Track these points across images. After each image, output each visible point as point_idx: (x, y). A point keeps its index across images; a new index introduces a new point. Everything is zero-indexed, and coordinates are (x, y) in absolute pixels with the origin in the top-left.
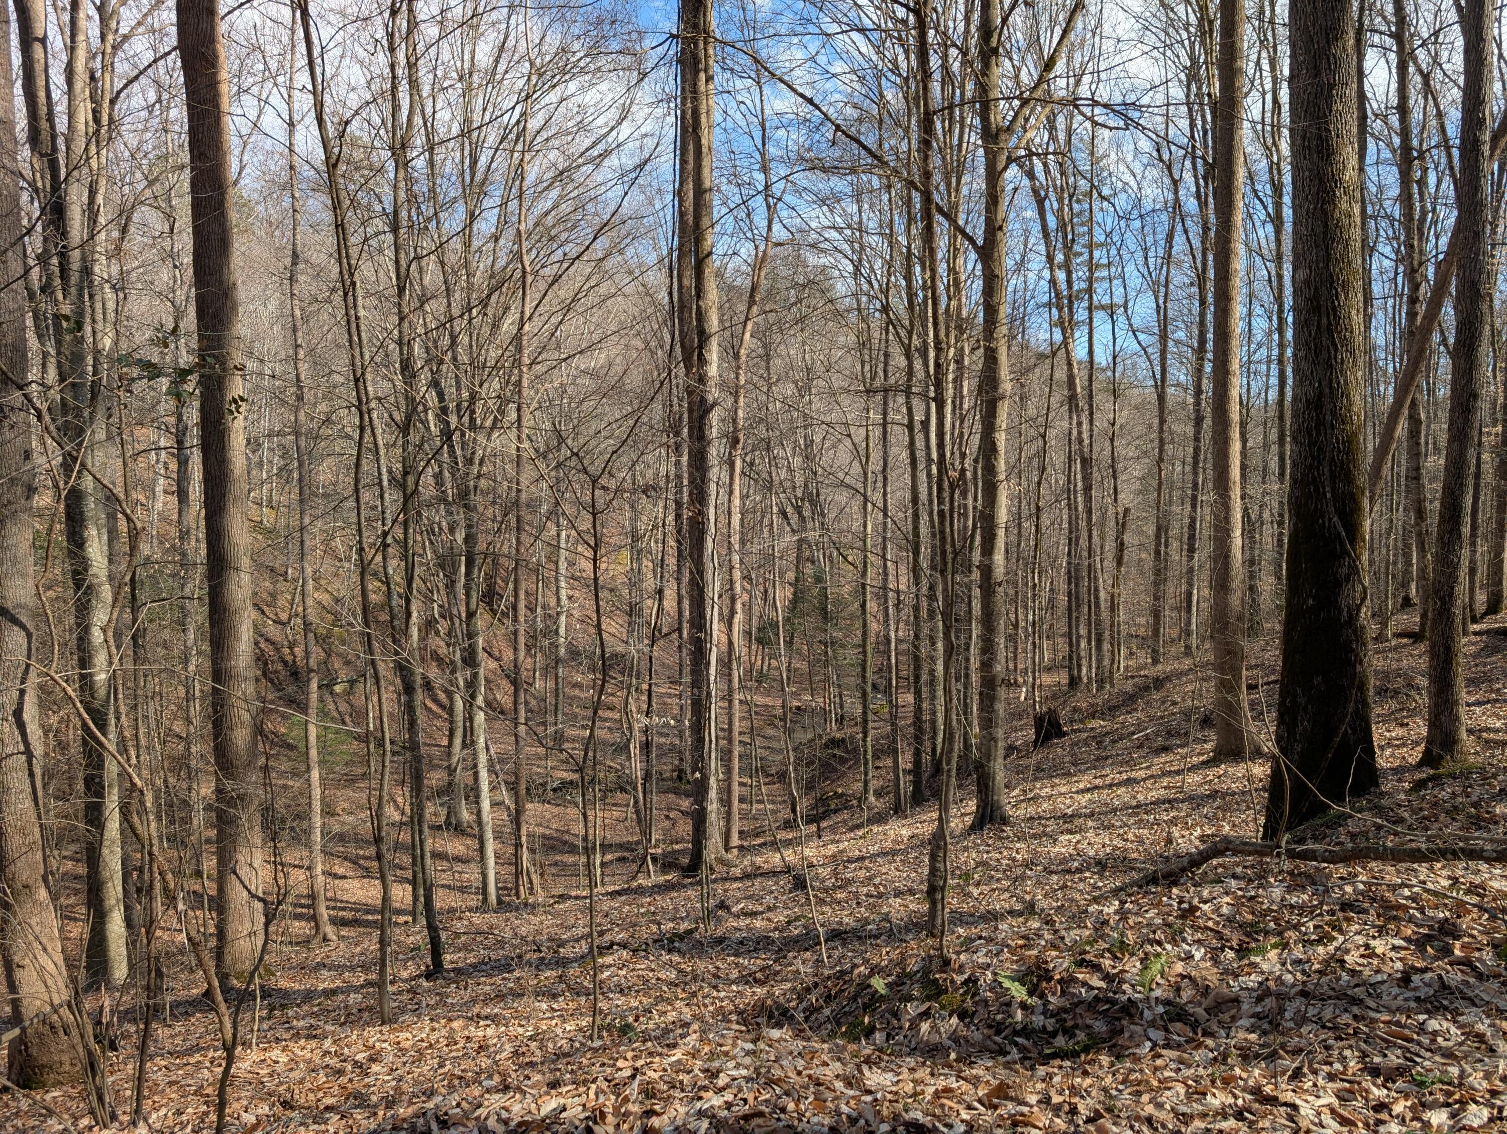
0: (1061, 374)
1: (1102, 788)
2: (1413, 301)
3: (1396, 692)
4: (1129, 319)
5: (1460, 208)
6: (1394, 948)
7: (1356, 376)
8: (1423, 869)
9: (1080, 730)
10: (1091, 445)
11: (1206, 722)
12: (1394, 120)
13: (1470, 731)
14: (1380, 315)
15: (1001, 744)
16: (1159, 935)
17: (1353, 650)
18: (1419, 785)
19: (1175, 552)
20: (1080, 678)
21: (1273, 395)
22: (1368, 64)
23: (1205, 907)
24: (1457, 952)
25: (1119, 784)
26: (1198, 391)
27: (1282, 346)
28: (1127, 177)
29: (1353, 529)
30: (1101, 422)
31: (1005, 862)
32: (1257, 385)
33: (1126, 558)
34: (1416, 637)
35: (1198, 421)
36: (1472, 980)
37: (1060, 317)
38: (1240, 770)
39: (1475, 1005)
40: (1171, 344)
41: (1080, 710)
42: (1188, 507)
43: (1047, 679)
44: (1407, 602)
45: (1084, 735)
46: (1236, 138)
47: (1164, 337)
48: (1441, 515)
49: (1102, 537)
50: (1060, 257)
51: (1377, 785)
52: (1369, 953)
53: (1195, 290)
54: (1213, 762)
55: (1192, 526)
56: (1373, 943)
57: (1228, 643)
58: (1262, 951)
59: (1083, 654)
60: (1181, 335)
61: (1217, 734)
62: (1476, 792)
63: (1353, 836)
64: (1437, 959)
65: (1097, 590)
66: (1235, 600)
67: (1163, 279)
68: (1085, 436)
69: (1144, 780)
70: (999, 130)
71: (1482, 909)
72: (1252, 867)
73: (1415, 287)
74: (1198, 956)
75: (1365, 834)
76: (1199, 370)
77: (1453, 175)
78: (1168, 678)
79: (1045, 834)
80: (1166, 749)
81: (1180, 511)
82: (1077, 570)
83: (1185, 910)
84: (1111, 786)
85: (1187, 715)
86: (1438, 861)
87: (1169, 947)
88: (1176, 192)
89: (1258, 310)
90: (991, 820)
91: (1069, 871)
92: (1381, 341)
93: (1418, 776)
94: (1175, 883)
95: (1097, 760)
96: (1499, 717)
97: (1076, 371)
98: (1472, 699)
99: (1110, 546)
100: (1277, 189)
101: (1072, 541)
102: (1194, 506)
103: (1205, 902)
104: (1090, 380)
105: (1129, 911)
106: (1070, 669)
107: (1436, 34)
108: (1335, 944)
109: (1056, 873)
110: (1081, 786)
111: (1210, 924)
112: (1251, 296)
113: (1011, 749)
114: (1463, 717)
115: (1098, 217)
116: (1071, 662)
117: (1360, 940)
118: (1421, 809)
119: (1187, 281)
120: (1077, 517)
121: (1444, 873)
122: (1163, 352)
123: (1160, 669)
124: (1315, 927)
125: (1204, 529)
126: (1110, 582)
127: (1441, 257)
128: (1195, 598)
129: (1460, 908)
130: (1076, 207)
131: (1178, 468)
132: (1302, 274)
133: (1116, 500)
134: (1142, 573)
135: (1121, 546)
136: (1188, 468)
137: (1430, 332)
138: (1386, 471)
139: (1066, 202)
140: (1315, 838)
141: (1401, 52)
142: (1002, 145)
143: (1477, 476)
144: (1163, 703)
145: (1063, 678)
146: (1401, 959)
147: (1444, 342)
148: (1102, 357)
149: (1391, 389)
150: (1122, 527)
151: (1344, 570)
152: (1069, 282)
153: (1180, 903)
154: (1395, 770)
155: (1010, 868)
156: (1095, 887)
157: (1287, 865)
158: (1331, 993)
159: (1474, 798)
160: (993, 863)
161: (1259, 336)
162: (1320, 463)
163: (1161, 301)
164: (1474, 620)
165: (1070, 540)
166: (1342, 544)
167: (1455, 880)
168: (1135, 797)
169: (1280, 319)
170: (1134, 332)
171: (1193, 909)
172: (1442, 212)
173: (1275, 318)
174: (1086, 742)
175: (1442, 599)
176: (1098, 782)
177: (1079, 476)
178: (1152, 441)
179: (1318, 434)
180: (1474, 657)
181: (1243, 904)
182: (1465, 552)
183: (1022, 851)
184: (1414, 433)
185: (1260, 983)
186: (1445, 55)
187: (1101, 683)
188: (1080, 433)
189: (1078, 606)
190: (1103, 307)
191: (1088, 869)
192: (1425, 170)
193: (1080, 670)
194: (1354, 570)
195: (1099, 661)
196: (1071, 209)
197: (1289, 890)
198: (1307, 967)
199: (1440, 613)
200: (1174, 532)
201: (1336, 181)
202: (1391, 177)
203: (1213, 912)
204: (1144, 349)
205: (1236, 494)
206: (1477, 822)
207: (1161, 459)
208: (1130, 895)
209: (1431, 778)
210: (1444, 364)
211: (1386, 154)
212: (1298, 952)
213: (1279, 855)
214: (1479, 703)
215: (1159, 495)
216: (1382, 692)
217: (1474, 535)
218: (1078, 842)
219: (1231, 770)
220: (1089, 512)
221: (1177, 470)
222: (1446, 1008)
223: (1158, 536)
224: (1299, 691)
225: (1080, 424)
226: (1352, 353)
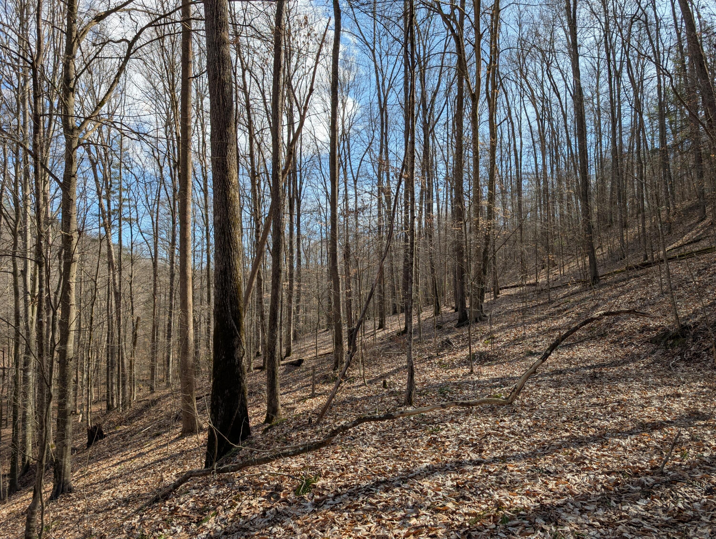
0: (104, 250)
1: (126, 461)
2: (258, 231)
3: (255, 393)
4: (139, 227)
5: (272, 198)
6: (260, 502)
7: (239, 262)
8: (268, 465)
9: (113, 433)
10: (120, 286)
11: (177, 418)
12: (249, 159)
13: (282, 406)
14: (246, 235)
15: (69, 448)
16: (161, 526)
17: (240, 377)
18: (266, 431)
19: (161, 338)
20: (113, 405)
21: (204, 266)
22: (239, 135)
23: (181, 506)
24: (282, 497)
25: (135, 457)
26: (172, 262)
27: (208, 245)
28: (137, 160)
29: (239, 324)
30: (125, 274)
31: (70, 514)
32: (198, 261)
33: (138, 341)
34: (262, 368)
35: (172, 276)
36: (287, 507)
37: (104, 222)
38: (193, 438)
39: (288, 517)
40: (159, 239)
41: (113, 422)
42: (167, 317)
43: (94, 408)
44: (258, 354)
45: (115, 435)
46: (189, 155)
47: (156, 236)
48: (270, 318)
49: (125, 332)
50: (104, 193)
51: (250, 434)
52: (250, 507)
53: (170, 216)
54: (182, 437)
55: (169, 325)
56: (251, 502)
57: (187, 379)
58: (207, 520)
59: (114, 392)
60: (164, 236)
61: (183, 423)
62: (285, 430)
63: (242, 458)
64: (275, 501)
65: (122, 359)
66: (190, 359)
67: (155, 210)
68: (117, 282)
69: (148, 452)
70: (74, 128)
71: (289, 476)
72: (202, 482)
73: (258, 226)
74: (179, 530)
75: (246, 456)
76: (172, 253)
77: (270, 184)
78: (159, 399)
79: (94, 492)
80: (158, 435)
81: (164, 318)
82: (112, 350)
83: (173, 510)
84: (130, 459)
85: (168, 416)
86: (274, 460)
87: (165, 530)
88: (161, 172)
89: (198, 228)
90: (62, 492)
91: (109, 509)
92: (246, 246)
93: (264, 427)
94: (167, 499)
95: (123, 446)
96: (291, 398)
97: (112, 249)
98: (282, 392)
99: (129, 336)
100: (205, 178)
101: (110, 334)
102: (170, 315)
103: (182, 504)
104: (120, 254)
105: (145, 519)
106: (108, 401)
107: (262, 130)
108: (237, 507)
109: (101, 512)
110: (115, 462)
111: (184, 513)
112: (195, 222)
113: (73, 449)
114: (279, 400)
115: (124, 176)
116: (108, 398)
117: (246, 502)
118: (267, 441)
119: (167, 212)
120: (112, 322)
121: (276, 465)
122: (156, 244)
123: (155, 395)
124: (229, 502)
125: (175, 326)
126: (129, 354)
127: (267, 215)
128: (171, 359)
129: (282, 479)
130: (113, 170)
131: (163, 298)
132: (217, 218)
133: (132, 313)
134: (145, 349)
135: (135, 336)
136: (167, 298)
137: (264, 244)
138: (250, 300)
139: (107, 167)
140: (227, 463)
141: (250, 133)
142: (75, 136)
143: (282, 302)
144: (157, 412)
145: (104, 406)
146: (262, 506)
147: (268, 248)
148: (126, 243)
149: (250, 266)
150: (135, 327)
151: (236, 343)
152: (109, 205)
153: (170, 508)
154: (256, 427)
155: (74, 516)
156: (123, 514)
157: (217, 477)
158: (236, 529)
159: (285, 432)
160: (64, 516)
161: (198, 239)
162: (226, 297)
163: (155, 220)
164: (282, 360)
165: (108, 333)
166: (235, 332)
167: (280, 467)
168: (143, 462)
169: (207, 234)
170: (141, 233)
171: (176, 509)
172: (266, 198)
173: (205, 232)
174: (116, 439)
175: (271, 352)
176: (124, 458)
177: (113, 302)
178: (150, 284)
179: (225, 285)
180: (282, 375)
181: (199, 500)
182: (278, 332)
183: (82, 505)
184: (259, 284)
185: (207, 535)
186: (265, 138)
187: (124, 405)
188: (114, 280)
189: (112, 368)
190: (125, 219)
191: (119, 506)
192: (260, 181)
193: (113, 402)
194: (240, 342)
195: (123, 395)
196: (110, 171)
197: (218, 488)
198: (226, 521)
199: (271, 358)
200: (161, 328)
201: (230, 183)
202: (247, 180)
203: (185, 507)
204: (146, 241)
205: (190, 310)
206: (286, 442)
207: (155, 294)
208: (144, 511)
209: (269, 427)
210: (269, 258)
211: (246, 171)
212: (222, 516)
213: (213, 473)
214: (284, 394)
215: (154, 310)
216: (250, 393)
217: (281, 325)
218: (114, 492)
219: (189, 439)
220: (119, 319)
221: (162, 299)
222: (278, 521)
223: (154, 331)
224: (219, 397)
225: (114, 276)
226: (237, 252)
